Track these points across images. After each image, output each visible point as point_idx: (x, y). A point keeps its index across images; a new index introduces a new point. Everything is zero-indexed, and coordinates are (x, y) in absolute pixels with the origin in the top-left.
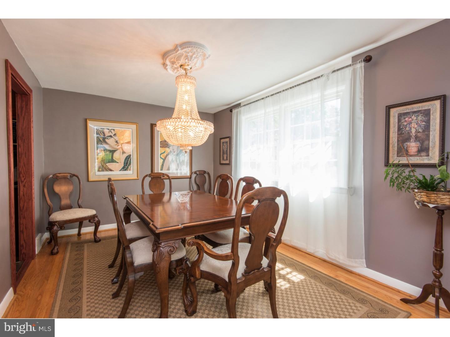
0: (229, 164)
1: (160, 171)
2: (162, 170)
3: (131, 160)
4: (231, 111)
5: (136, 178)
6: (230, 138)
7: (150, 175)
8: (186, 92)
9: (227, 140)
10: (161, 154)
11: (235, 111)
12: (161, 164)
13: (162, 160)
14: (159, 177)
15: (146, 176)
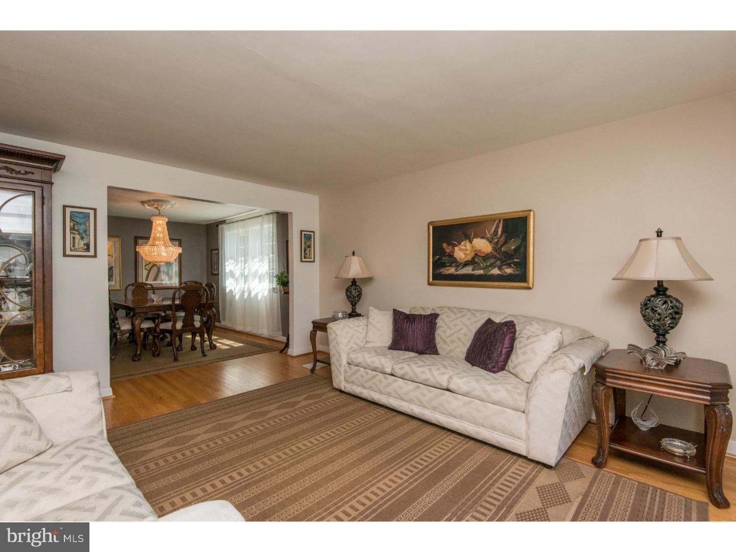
0: (218, 274)
1: (144, 281)
2: (147, 280)
3: (113, 271)
4: (217, 226)
5: (118, 288)
6: (218, 249)
7: (133, 285)
8: (159, 225)
9: (217, 251)
10: (145, 266)
11: (220, 227)
12: (146, 275)
13: (147, 271)
14: (142, 287)
15: (129, 285)
